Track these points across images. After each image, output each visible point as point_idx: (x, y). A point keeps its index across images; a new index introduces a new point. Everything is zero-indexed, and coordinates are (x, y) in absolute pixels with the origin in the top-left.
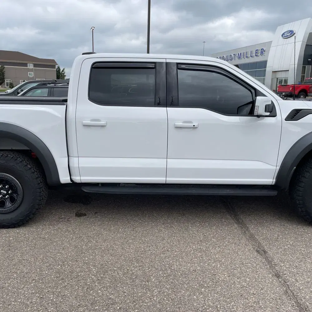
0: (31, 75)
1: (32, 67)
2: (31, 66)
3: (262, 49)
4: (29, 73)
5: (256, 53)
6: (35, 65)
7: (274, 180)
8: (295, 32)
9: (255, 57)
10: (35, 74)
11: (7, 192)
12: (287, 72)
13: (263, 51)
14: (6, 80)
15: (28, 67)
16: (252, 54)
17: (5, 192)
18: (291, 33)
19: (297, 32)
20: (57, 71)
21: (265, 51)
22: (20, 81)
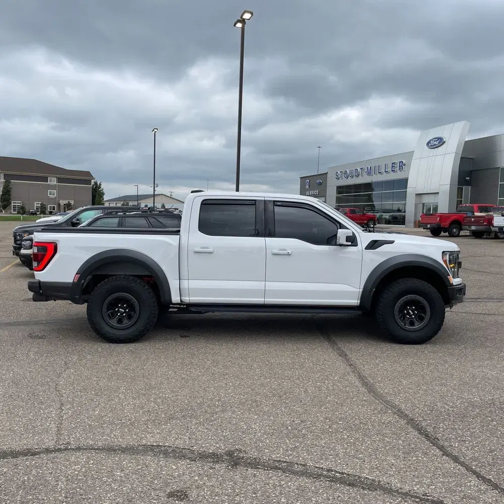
0: (53, 194)
1: (55, 183)
2: (53, 181)
3: (401, 162)
4: (49, 191)
5: (392, 167)
6: (60, 180)
7: (359, 301)
8: (445, 140)
9: (392, 173)
10: (58, 193)
11: (125, 310)
12: (437, 195)
13: (402, 165)
14: (12, 202)
15: (49, 183)
16: (387, 169)
17: (123, 311)
18: (440, 142)
19: (447, 139)
20: (93, 189)
21: (405, 165)
22: (35, 203)
